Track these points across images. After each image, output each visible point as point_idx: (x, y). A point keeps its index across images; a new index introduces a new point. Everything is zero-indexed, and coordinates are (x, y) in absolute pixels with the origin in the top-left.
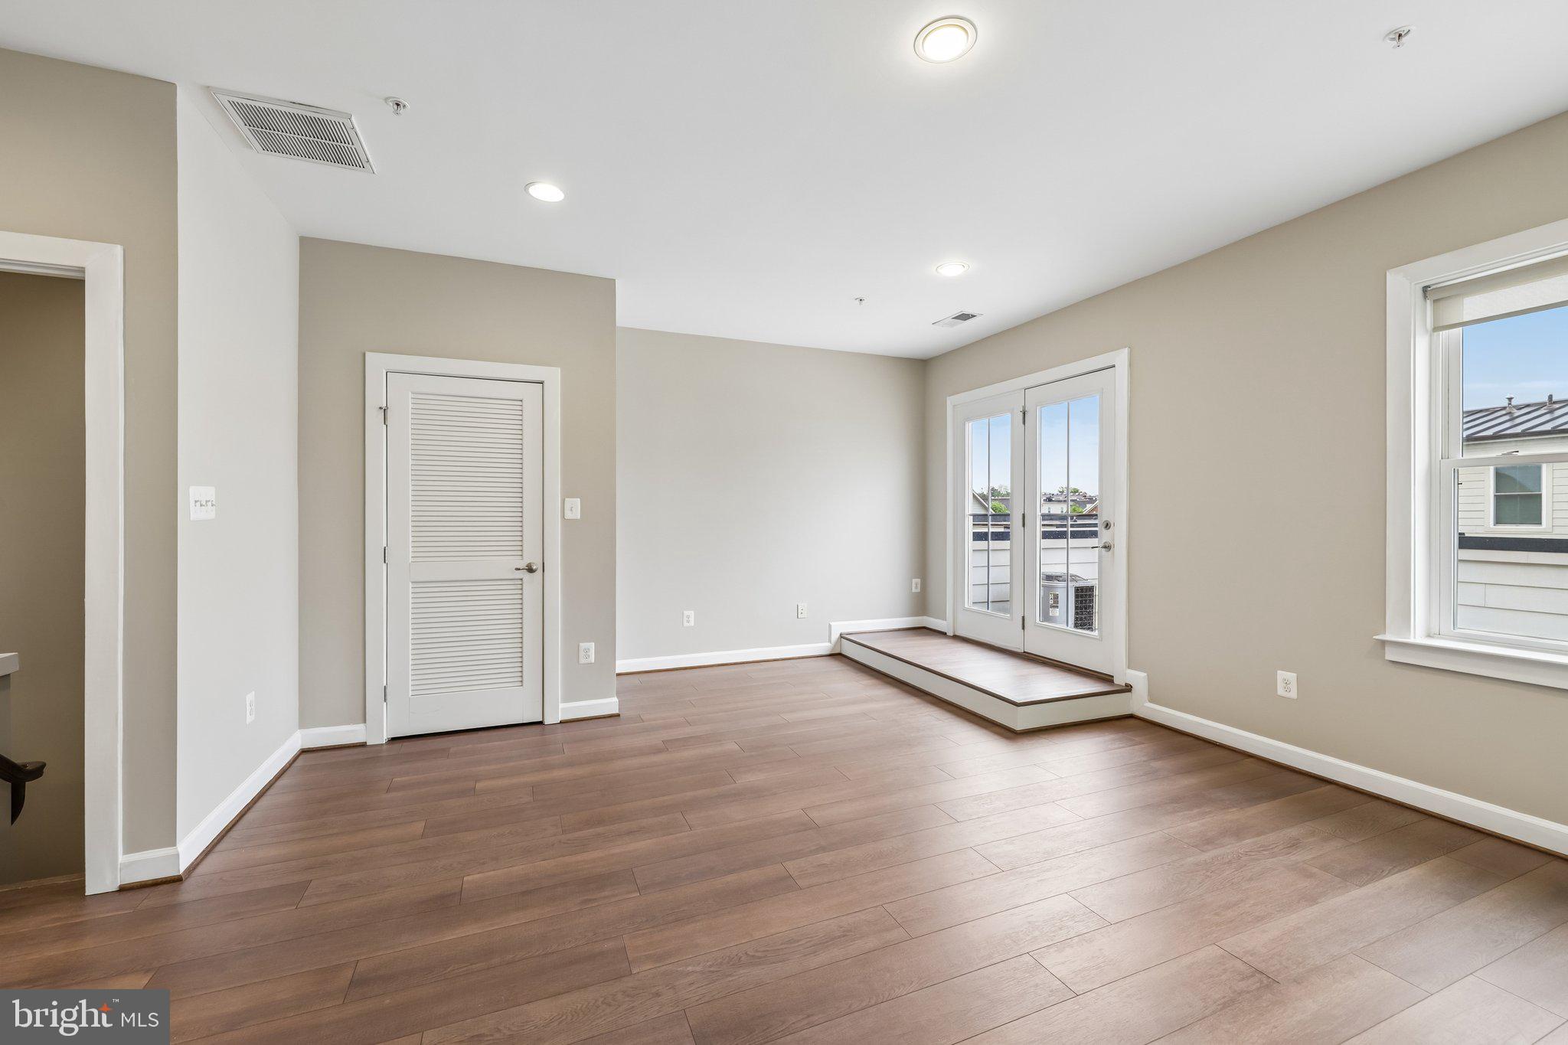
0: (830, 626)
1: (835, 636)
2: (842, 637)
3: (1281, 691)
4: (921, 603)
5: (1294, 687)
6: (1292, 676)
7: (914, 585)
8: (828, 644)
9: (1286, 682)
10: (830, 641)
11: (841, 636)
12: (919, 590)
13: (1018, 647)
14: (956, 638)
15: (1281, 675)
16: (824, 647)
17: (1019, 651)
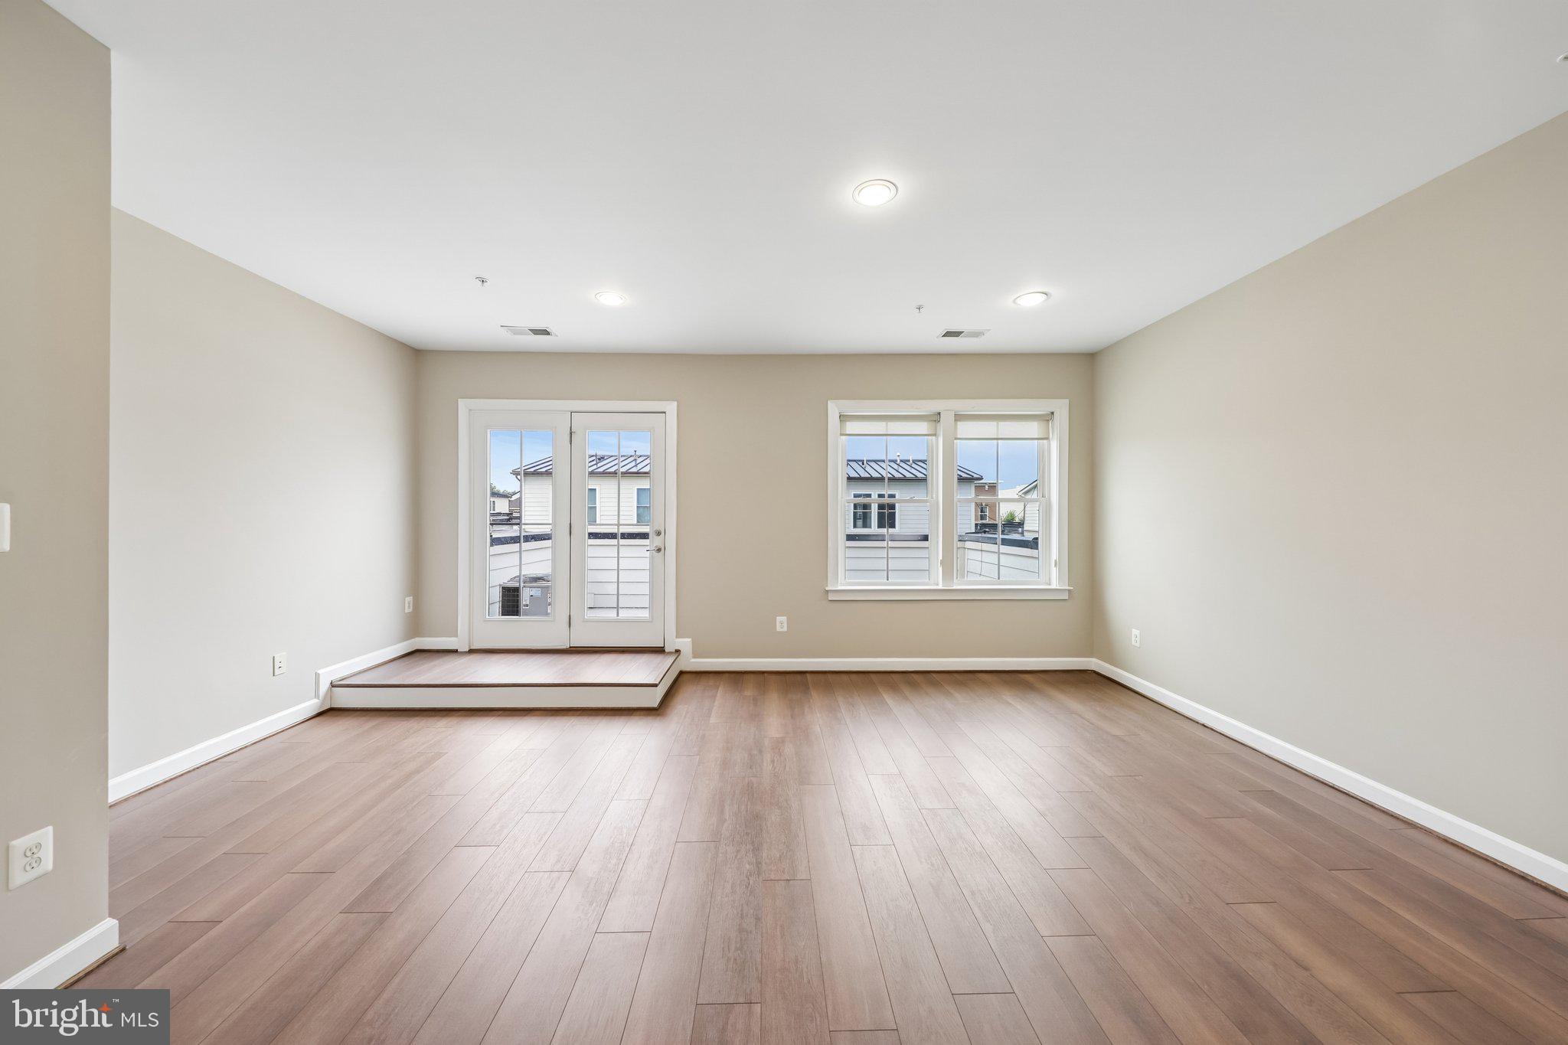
0: (317, 676)
1: (324, 686)
2: (333, 687)
3: (778, 629)
4: (415, 623)
5: (785, 625)
6: (785, 619)
7: (407, 605)
8: (316, 701)
9: (782, 623)
10: (317, 696)
11: (333, 685)
12: (411, 610)
13: (566, 646)
14: (471, 651)
15: (779, 619)
16: (311, 705)
17: (565, 647)
